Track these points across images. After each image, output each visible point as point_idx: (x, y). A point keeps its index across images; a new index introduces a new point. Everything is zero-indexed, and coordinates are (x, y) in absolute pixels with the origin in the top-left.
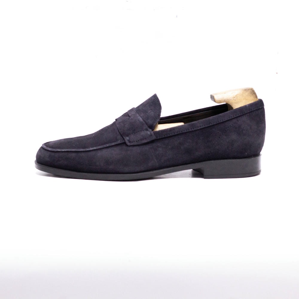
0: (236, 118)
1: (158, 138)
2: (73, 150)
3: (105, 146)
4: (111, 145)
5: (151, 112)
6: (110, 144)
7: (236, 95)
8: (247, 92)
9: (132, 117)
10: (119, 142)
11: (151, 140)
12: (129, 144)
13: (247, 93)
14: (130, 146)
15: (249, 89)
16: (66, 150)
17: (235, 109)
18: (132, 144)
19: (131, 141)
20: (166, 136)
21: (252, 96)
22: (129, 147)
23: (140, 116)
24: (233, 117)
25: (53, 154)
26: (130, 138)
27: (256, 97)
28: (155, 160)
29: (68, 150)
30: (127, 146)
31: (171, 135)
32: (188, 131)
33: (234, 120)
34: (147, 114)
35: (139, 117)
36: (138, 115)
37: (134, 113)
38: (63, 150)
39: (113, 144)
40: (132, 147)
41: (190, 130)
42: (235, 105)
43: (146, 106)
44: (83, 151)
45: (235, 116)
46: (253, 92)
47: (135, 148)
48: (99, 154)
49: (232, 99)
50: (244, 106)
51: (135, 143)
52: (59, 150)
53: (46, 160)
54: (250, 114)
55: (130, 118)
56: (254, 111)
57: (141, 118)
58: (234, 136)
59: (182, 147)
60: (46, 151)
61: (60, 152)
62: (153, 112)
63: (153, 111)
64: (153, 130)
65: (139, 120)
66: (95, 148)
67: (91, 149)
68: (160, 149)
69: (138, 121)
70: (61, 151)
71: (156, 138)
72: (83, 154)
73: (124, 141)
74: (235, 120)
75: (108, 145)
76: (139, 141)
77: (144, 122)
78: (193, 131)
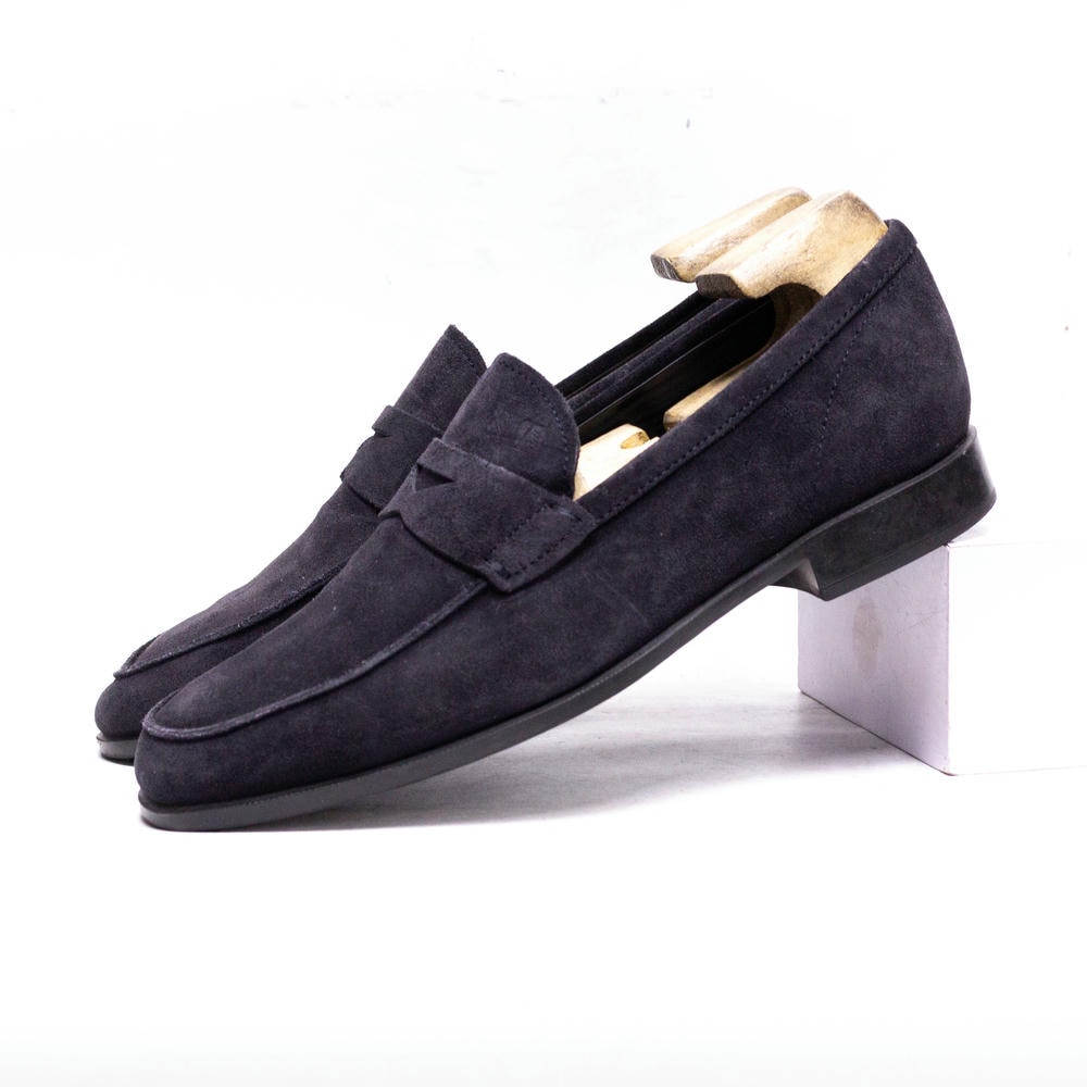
0: (848, 323)
1: (607, 516)
2: (298, 697)
3: (418, 630)
4: (442, 617)
5: (529, 430)
6: (435, 615)
7: (808, 241)
8: (837, 213)
9: (462, 480)
10: (466, 594)
11: (585, 535)
12: (507, 585)
13: (840, 218)
14: (516, 591)
15: (840, 200)
16: (268, 709)
17: (830, 294)
18: (520, 580)
19: (511, 570)
20: (632, 498)
21: (863, 220)
22: (513, 597)
23: (494, 463)
24: (837, 327)
25: (220, 745)
26: (501, 563)
27: (875, 218)
28: (632, 606)
29: (275, 706)
30: (502, 594)
31: (648, 486)
32: (703, 445)
33: (843, 336)
34: (517, 442)
35: (491, 465)
36: (485, 462)
37: (462, 460)
38: (258, 714)
39: (447, 610)
40: (523, 592)
41: (711, 439)
42: (820, 277)
43: (496, 413)
44: (341, 687)
45: (844, 321)
46: (858, 207)
47: (539, 591)
48: (411, 669)
49: (802, 259)
50: (854, 269)
51: (532, 572)
52: (238, 721)
53: (203, 780)
54: (888, 291)
55: (459, 486)
56: (897, 272)
57: (502, 469)
58: (872, 397)
59: (707, 516)
60: (184, 747)
61: (245, 726)
62: (539, 429)
63: (538, 424)
64: (571, 495)
65: (496, 480)
66: (382, 656)
67: (369, 664)
68: (632, 556)
69: (497, 485)
70: (248, 720)
71: (598, 521)
72: (347, 697)
73: (483, 584)
74: (847, 338)
75: (427, 624)
76: (540, 557)
77: (523, 480)
78: (721, 438)
